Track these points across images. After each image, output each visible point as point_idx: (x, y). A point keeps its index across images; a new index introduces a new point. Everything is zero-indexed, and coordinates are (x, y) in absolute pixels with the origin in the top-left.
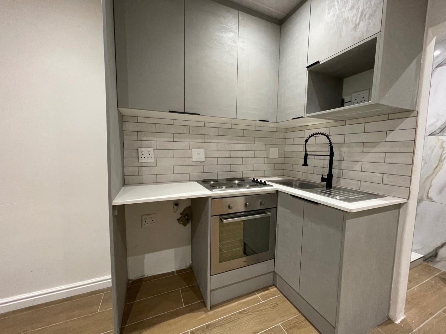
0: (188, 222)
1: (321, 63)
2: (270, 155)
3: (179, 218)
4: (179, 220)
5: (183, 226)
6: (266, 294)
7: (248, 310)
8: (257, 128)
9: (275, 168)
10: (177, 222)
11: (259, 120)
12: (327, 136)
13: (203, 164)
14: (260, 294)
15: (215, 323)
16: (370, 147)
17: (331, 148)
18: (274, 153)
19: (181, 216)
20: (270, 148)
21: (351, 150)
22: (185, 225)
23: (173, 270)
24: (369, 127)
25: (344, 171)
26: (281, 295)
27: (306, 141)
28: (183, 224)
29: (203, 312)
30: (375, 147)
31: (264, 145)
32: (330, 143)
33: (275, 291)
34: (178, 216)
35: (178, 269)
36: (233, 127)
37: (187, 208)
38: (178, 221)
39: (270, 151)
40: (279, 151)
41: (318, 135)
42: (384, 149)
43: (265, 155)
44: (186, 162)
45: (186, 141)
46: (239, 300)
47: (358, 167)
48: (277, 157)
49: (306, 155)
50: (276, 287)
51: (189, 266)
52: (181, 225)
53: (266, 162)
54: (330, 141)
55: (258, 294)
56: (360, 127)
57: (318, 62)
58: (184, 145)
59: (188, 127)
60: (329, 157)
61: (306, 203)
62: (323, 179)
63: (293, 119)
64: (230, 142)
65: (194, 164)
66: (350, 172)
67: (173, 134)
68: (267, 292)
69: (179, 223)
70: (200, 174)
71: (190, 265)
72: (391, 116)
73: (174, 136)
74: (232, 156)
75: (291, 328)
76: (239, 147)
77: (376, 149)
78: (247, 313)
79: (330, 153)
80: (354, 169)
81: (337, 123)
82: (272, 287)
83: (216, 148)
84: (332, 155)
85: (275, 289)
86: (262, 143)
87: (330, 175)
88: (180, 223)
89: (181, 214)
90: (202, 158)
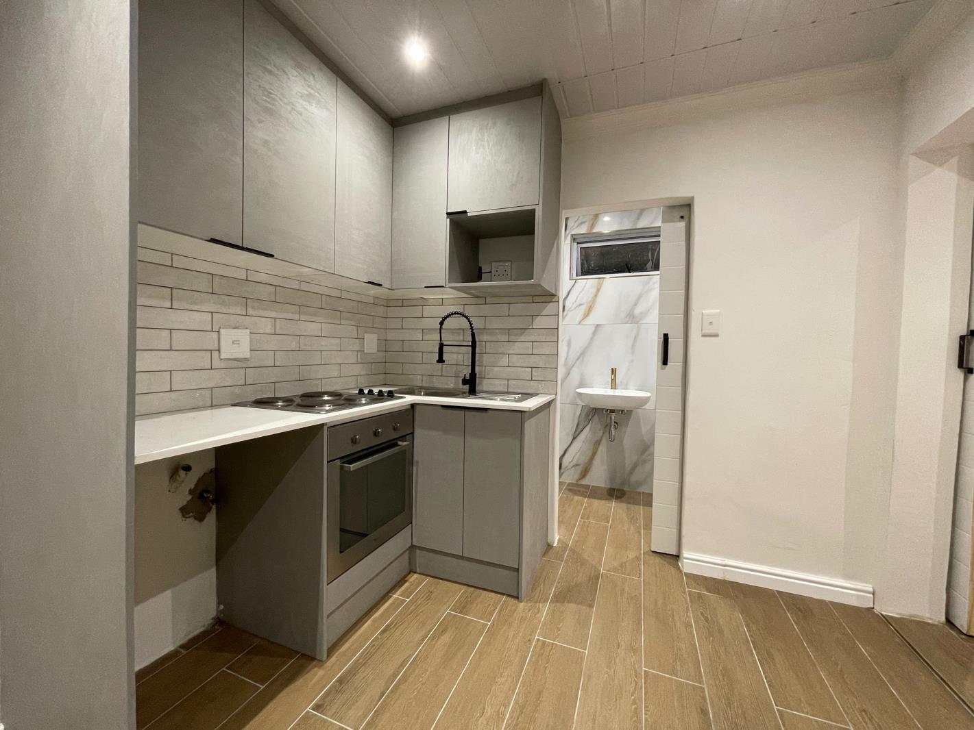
0: (209, 509)
1: (469, 214)
2: (365, 347)
3: (185, 503)
4: (184, 511)
5: (196, 522)
6: (407, 589)
7: (394, 621)
8: (345, 295)
9: (373, 372)
10: (181, 514)
11: (369, 282)
12: (467, 317)
13: (244, 366)
14: (398, 593)
15: (352, 668)
16: (516, 335)
17: (473, 335)
18: (371, 343)
19: (190, 497)
20: (366, 334)
21: (494, 338)
22: (200, 518)
23: (169, 648)
24: (515, 309)
25: (487, 367)
26: (428, 579)
27: (442, 323)
28: (195, 518)
29: (316, 669)
30: (521, 334)
31: (355, 328)
32: (472, 328)
33: (417, 578)
34: (183, 497)
35: (182, 642)
36: (304, 287)
37: (205, 474)
38: (182, 512)
39: (365, 339)
40: (378, 340)
41: (456, 315)
42: (531, 338)
43: (357, 347)
44: (203, 360)
45: (204, 308)
46: (370, 618)
47: (504, 361)
48: (375, 351)
49: (441, 346)
50: (415, 572)
51: (212, 621)
52: (191, 520)
53: (359, 361)
54: (471, 325)
55: (393, 594)
56: (504, 309)
57: (465, 212)
58: (198, 319)
59: (210, 276)
60: (470, 348)
61: (468, 413)
62: (465, 382)
63: (425, 287)
64: (297, 317)
65: (223, 365)
66: (496, 369)
67: (170, 289)
68: (407, 584)
69: (183, 516)
70: (237, 390)
71: (213, 619)
72: (536, 299)
73: (174, 295)
74: (302, 348)
75: (464, 607)
76: (312, 328)
77: (522, 338)
78: (395, 626)
79: (472, 343)
80: (501, 364)
81: (474, 300)
82: (410, 576)
83: (269, 329)
84: (474, 345)
85: (416, 576)
86: (352, 323)
87: (473, 375)
88: (187, 516)
89: (191, 492)
90: (243, 351)
